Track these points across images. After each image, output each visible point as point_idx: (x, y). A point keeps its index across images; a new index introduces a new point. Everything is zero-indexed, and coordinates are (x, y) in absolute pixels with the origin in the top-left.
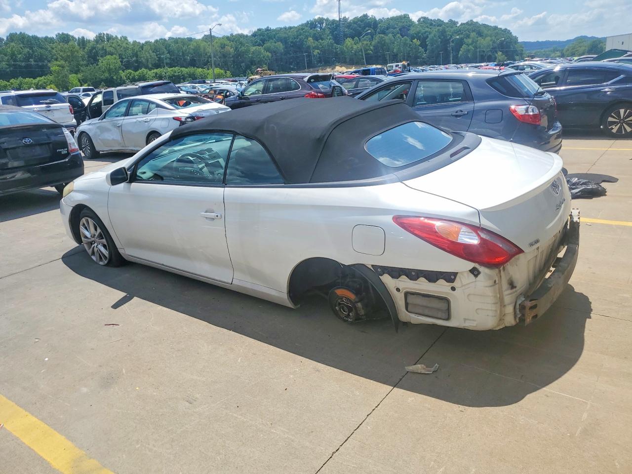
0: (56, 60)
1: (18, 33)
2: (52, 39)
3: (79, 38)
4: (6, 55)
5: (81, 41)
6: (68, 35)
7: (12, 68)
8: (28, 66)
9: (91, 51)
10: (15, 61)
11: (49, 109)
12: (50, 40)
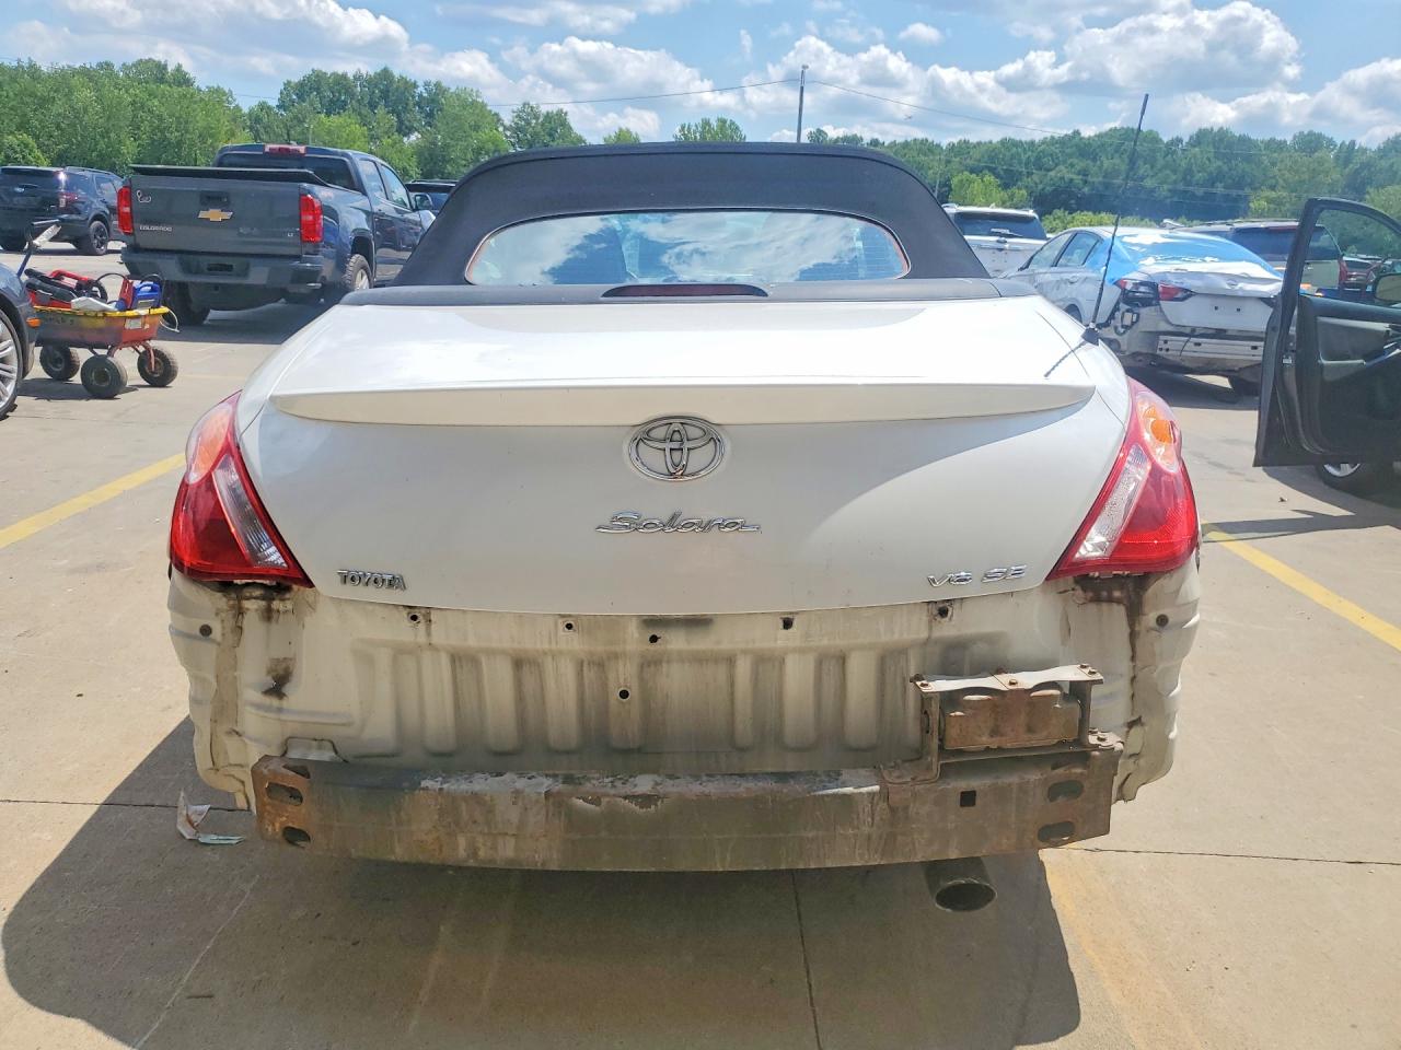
0: (1273, 188)
1: (1216, 129)
2: (1281, 145)
3: (1343, 143)
4: (1175, 172)
5: (1345, 149)
6: (1320, 137)
7: (1176, 199)
8: (1210, 196)
9: (1357, 172)
10: (1189, 183)
11: (1001, 246)
12: (1275, 146)
